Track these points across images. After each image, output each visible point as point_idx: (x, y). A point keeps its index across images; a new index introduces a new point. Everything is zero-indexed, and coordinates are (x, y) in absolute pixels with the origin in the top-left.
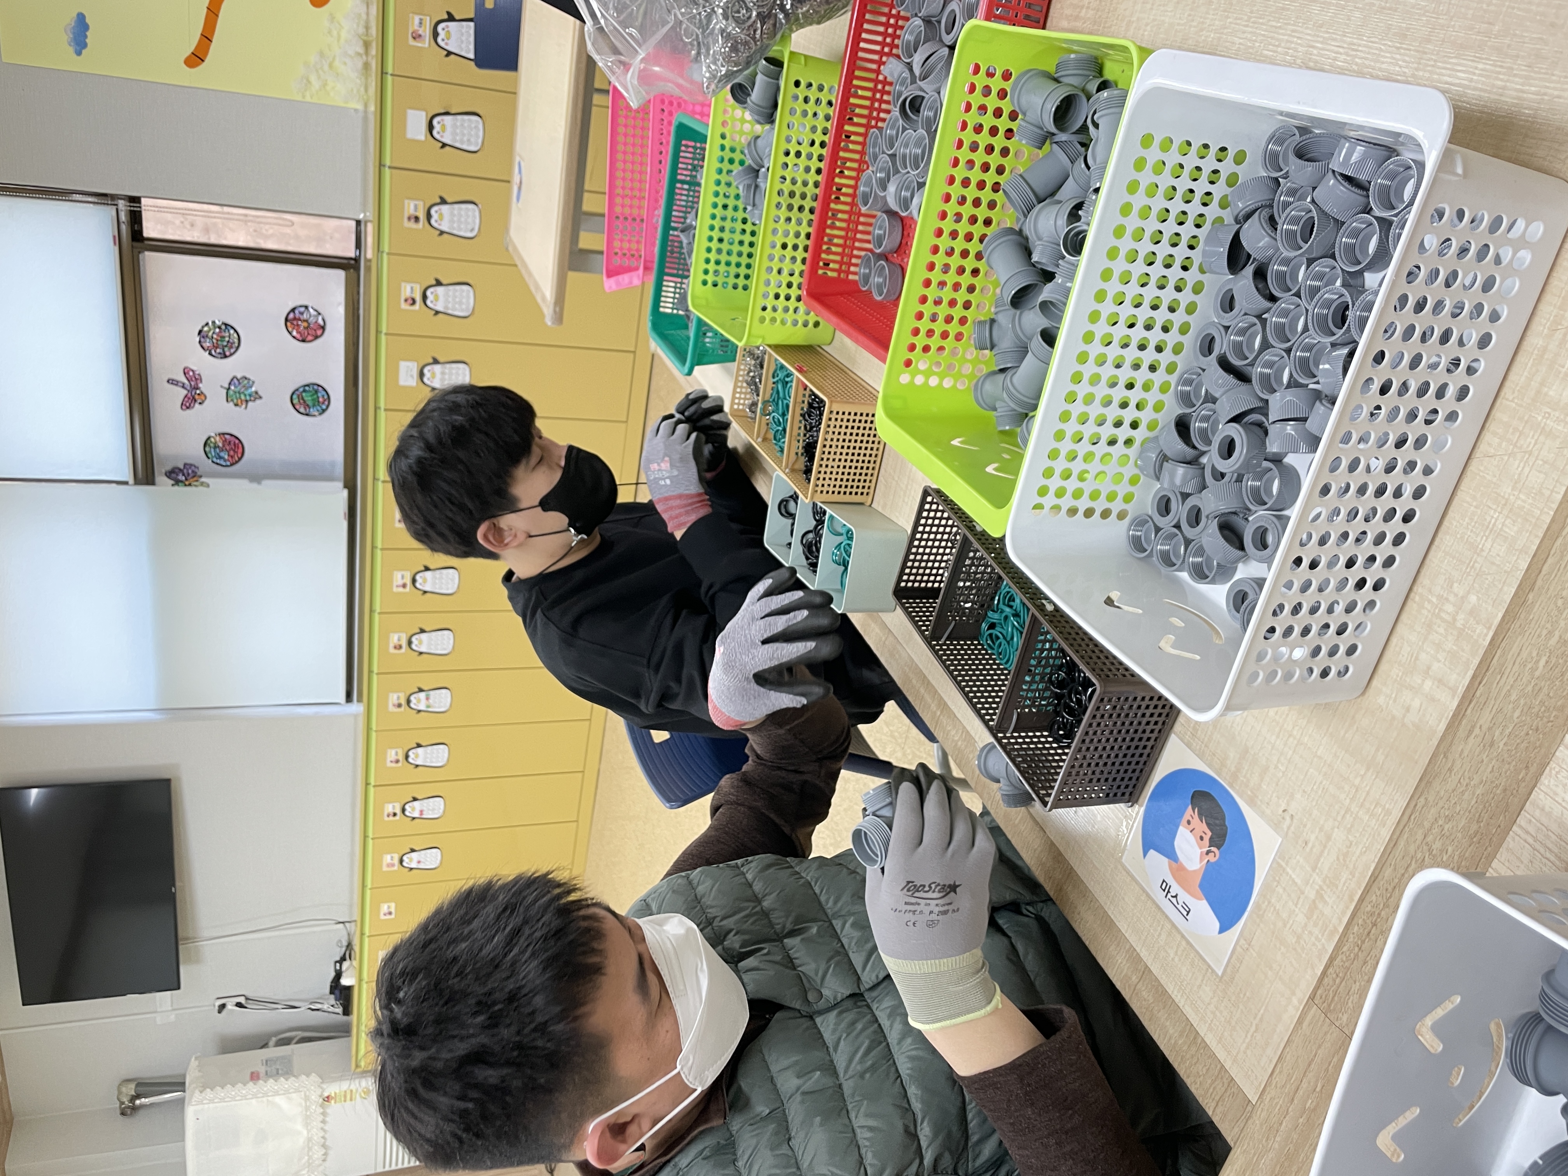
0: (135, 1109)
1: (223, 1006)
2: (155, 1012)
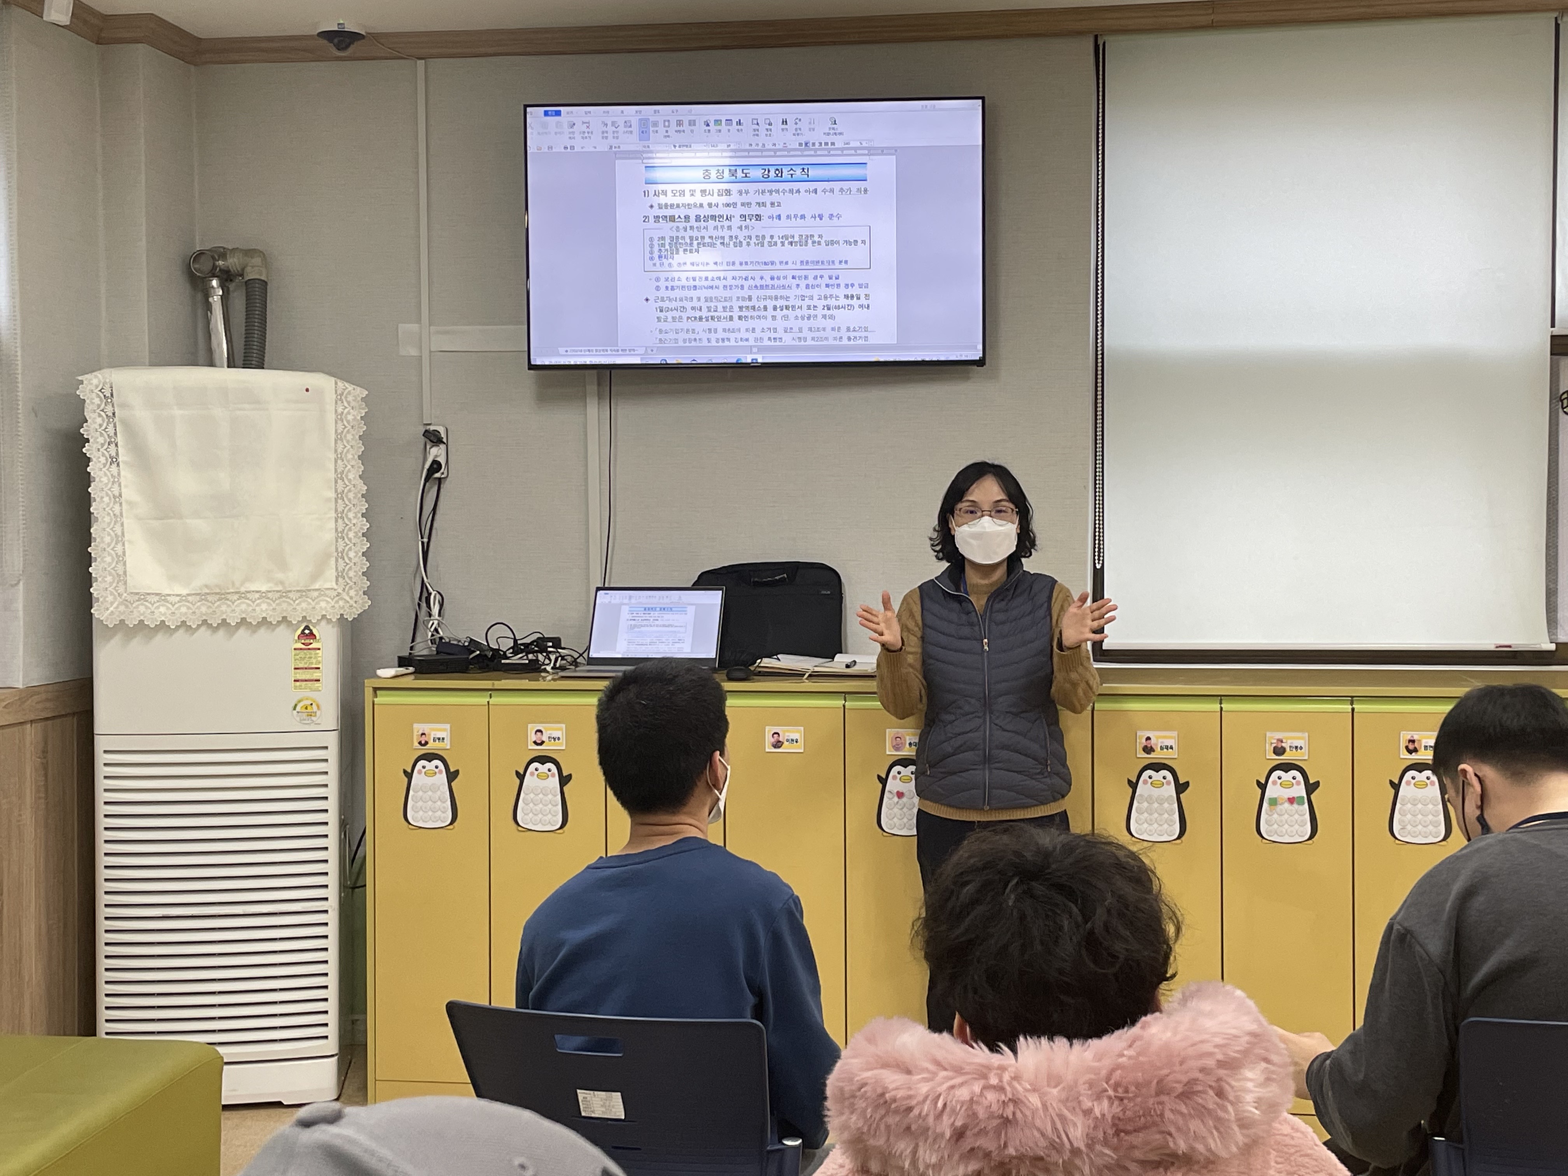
0: (203, 278)
1: (434, 438)
2: (429, 324)
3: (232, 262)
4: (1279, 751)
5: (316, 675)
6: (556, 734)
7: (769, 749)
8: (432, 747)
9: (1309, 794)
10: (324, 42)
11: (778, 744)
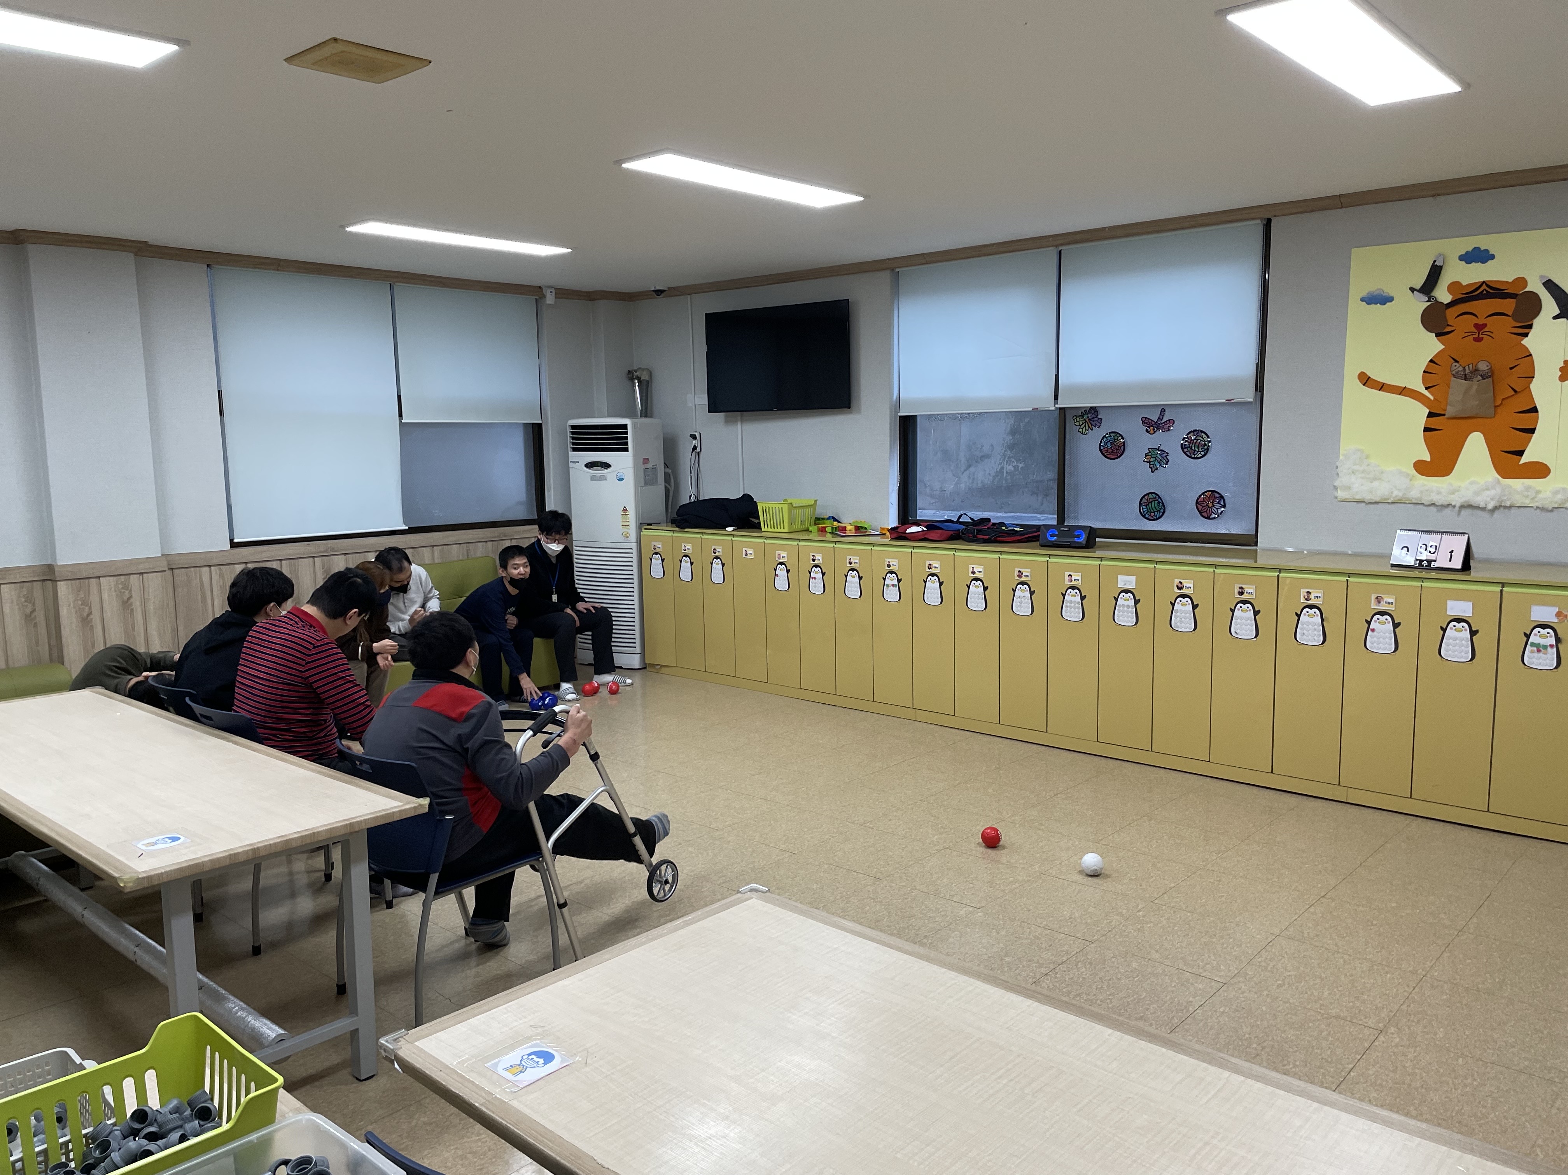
0: (632, 380)
1: (694, 437)
2: (695, 394)
3: (638, 374)
4: (889, 566)
5: (628, 523)
6: (689, 547)
7: (744, 556)
8: (657, 550)
9: (898, 583)
10: (654, 293)
11: (746, 555)
